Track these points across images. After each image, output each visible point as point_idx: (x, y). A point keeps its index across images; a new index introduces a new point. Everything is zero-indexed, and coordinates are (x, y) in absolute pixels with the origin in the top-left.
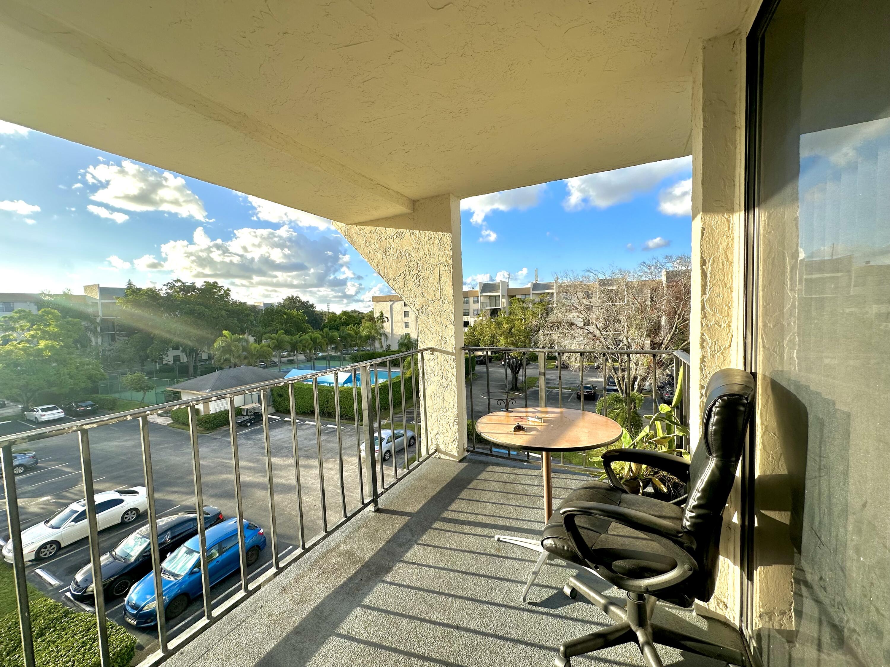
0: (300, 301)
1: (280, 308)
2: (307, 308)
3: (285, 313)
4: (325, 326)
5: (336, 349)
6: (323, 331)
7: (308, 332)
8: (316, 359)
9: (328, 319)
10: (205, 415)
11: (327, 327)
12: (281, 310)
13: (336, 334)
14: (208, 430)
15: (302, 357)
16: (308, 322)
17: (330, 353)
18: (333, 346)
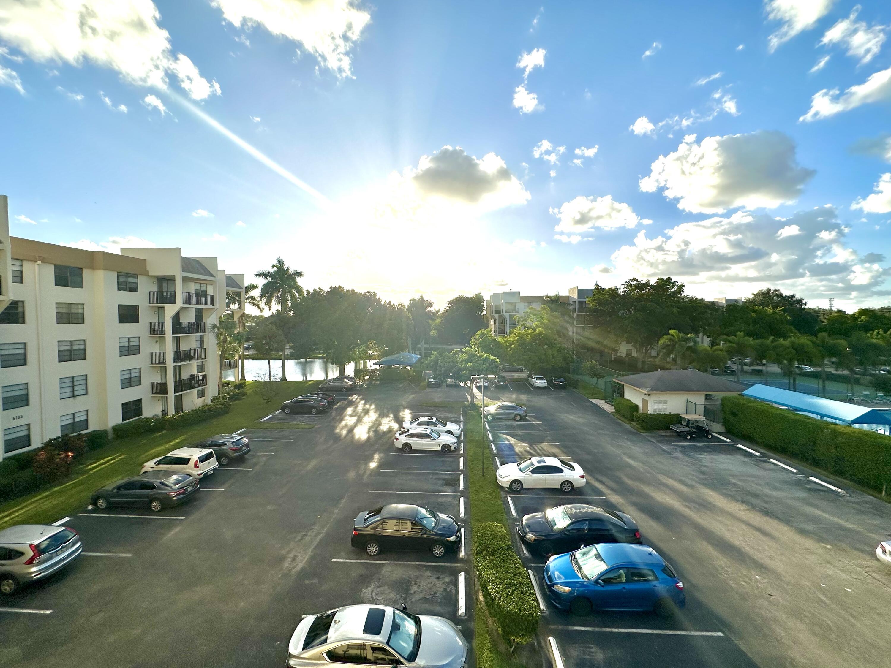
0: (780, 295)
1: (747, 304)
2: (792, 305)
3: (755, 311)
4: (821, 330)
5: (838, 365)
6: (816, 336)
7: (790, 337)
8: (799, 374)
9: (829, 320)
10: (643, 414)
11: (825, 331)
12: (747, 307)
13: (843, 342)
14: (645, 429)
15: (774, 368)
16: (792, 323)
17: (826, 369)
18: (834, 359)
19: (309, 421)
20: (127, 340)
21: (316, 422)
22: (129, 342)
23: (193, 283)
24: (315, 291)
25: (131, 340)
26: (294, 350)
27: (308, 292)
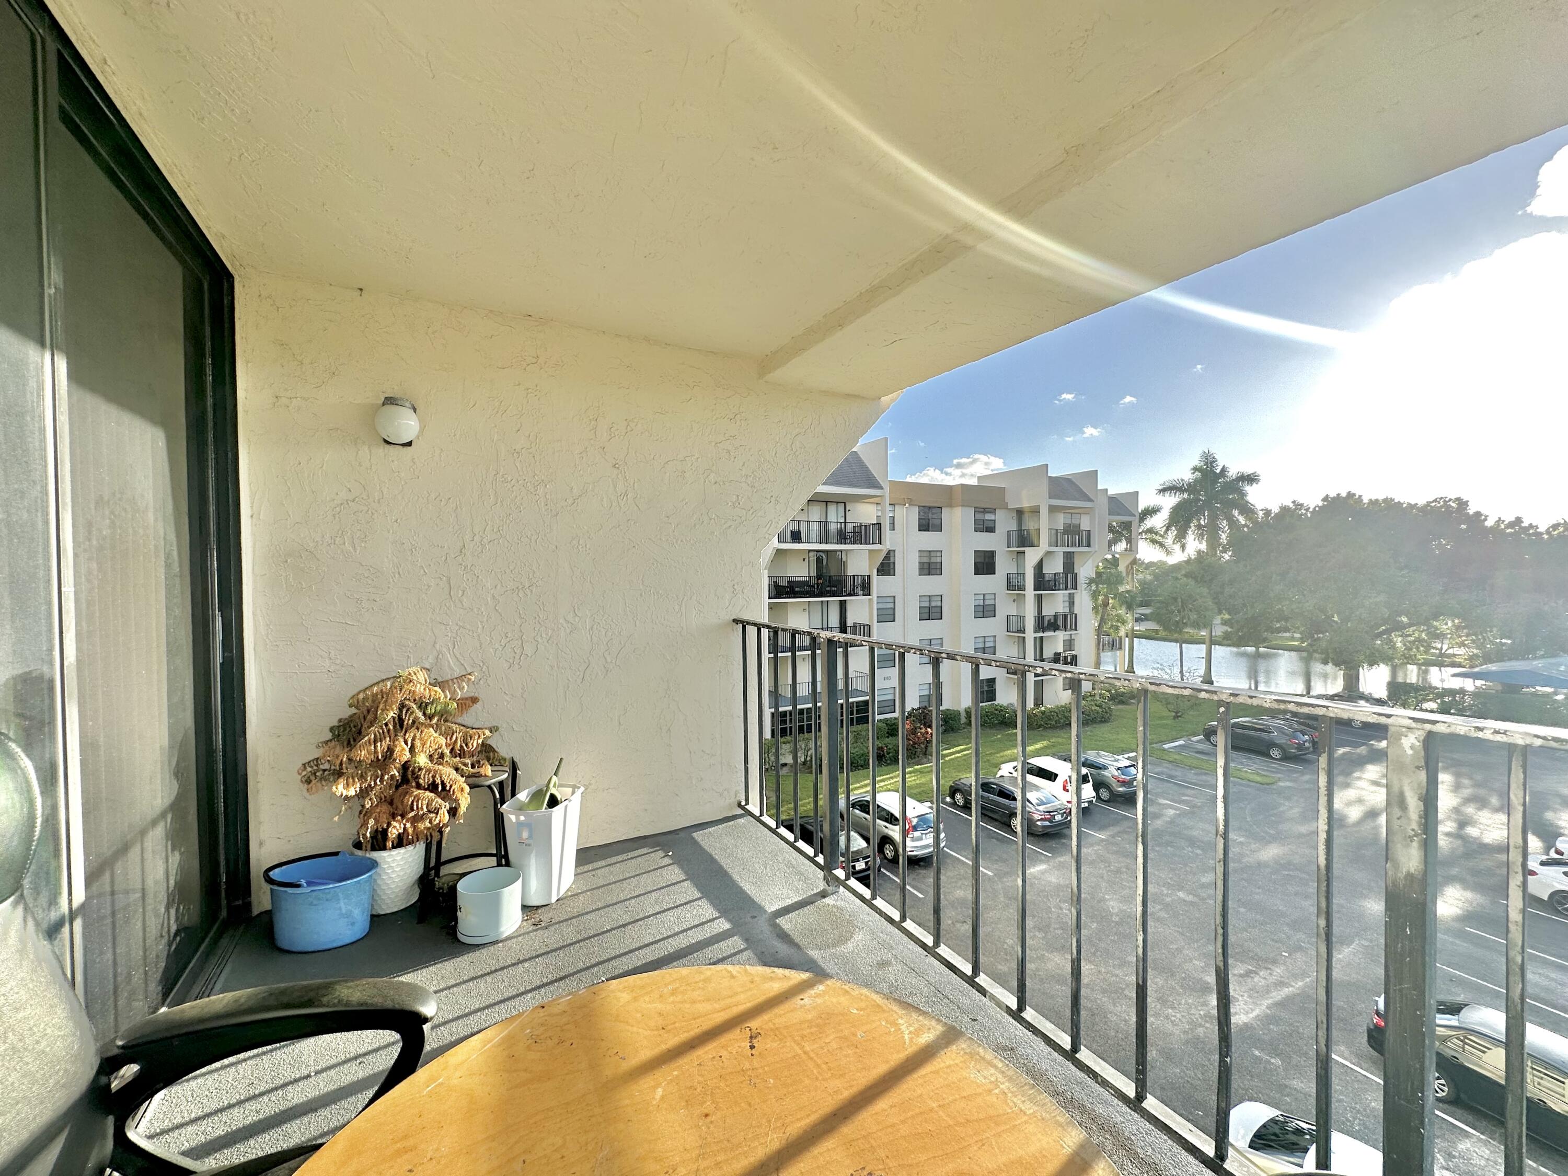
19: (1264, 770)
20: (982, 597)
21: (1279, 775)
22: (984, 599)
23: (1062, 514)
24: (1284, 510)
25: (987, 597)
26: (1231, 627)
27: (1267, 512)
